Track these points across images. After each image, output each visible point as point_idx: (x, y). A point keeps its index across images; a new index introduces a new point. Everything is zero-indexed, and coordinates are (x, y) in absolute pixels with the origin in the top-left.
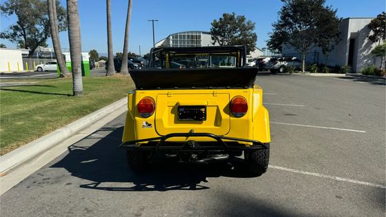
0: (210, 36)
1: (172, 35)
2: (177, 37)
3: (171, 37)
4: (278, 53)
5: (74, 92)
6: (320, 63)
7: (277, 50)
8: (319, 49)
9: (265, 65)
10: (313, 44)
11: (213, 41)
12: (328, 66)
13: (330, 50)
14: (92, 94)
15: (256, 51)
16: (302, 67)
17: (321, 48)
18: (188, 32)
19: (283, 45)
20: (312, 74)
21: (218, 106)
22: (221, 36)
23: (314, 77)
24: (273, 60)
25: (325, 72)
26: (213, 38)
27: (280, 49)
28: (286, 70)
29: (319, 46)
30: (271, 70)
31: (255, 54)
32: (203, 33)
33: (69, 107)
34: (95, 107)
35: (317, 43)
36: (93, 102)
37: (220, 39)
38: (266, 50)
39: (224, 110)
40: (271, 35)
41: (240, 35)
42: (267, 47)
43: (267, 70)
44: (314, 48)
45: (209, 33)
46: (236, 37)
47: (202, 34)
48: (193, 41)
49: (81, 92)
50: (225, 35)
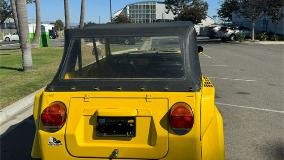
0: (164, 5)
1: (130, 5)
2: (133, 7)
3: (128, 7)
4: (228, 21)
5: (24, 67)
6: (269, 31)
7: (227, 18)
8: (269, 18)
9: (215, 33)
10: (263, 13)
11: (167, 10)
12: (277, 34)
13: (280, 19)
14: (42, 68)
15: (208, 19)
16: (252, 35)
17: (270, 17)
18: (144, 2)
19: (233, 14)
20: (261, 42)
21: (152, 117)
22: (175, 5)
23: (263, 45)
24: (224, 29)
25: (274, 41)
26: (167, 8)
27: (230, 17)
28: (237, 37)
29: (268, 14)
30: (221, 38)
31: (207, 22)
32: (158, 2)
33: (13, 85)
34: (40, 84)
35: (267, 12)
36: (40, 78)
37: (174, 8)
38: (217, 18)
39: (162, 123)
40: (221, 4)
41: (192, 4)
42: (218, 15)
43: (218, 38)
44: (262, 16)
45: (164, 3)
46: (188, 6)
47: (157, 5)
48: (148, 10)
49: (30, 68)
50: (178, 4)
